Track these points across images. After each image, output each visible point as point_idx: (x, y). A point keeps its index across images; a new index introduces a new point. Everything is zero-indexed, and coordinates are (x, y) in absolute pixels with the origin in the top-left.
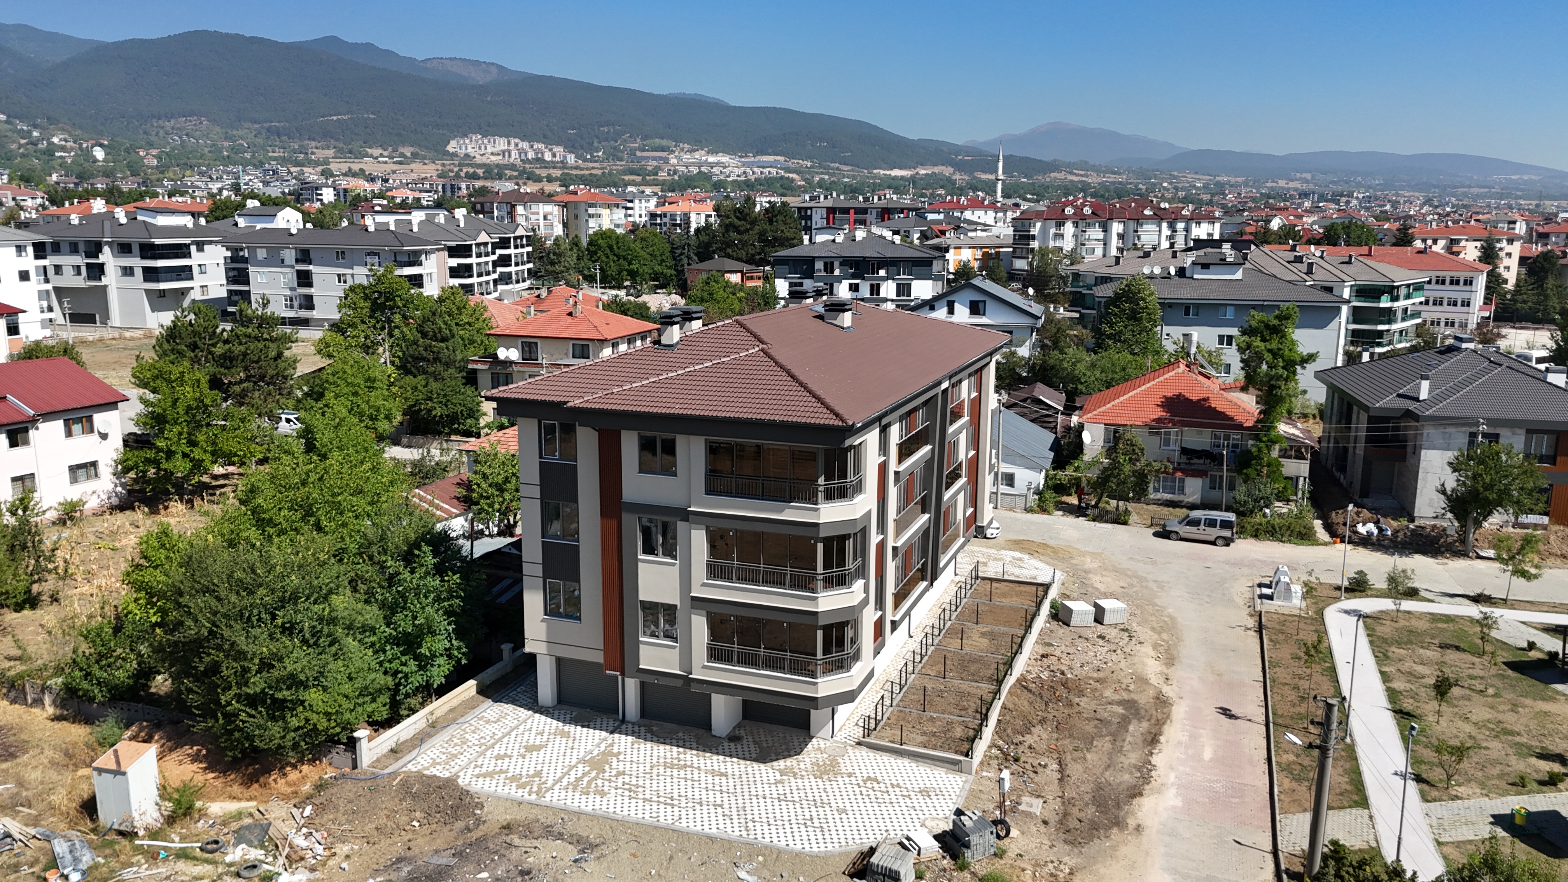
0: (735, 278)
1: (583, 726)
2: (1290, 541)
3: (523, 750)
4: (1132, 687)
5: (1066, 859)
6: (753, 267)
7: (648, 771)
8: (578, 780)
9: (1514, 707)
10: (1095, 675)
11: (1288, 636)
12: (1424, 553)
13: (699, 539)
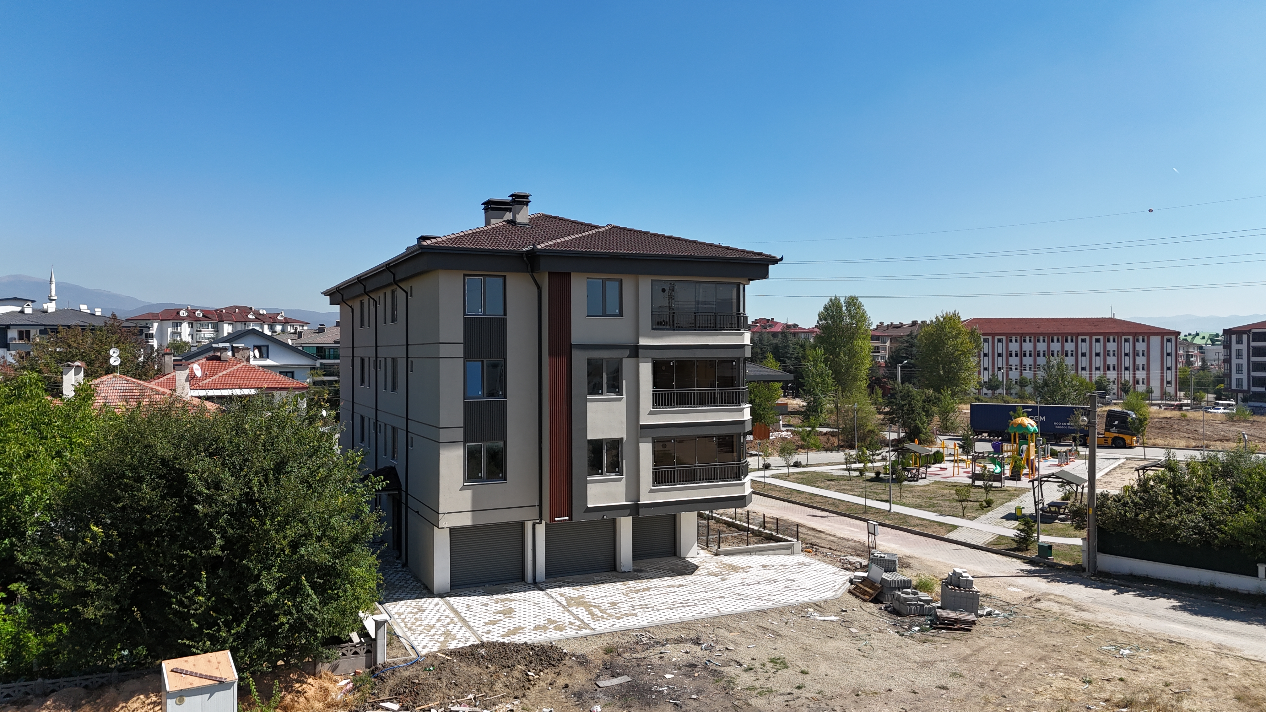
1: (510, 593)
3: (501, 615)
7: (628, 598)
8: (592, 614)
13: (646, 370)
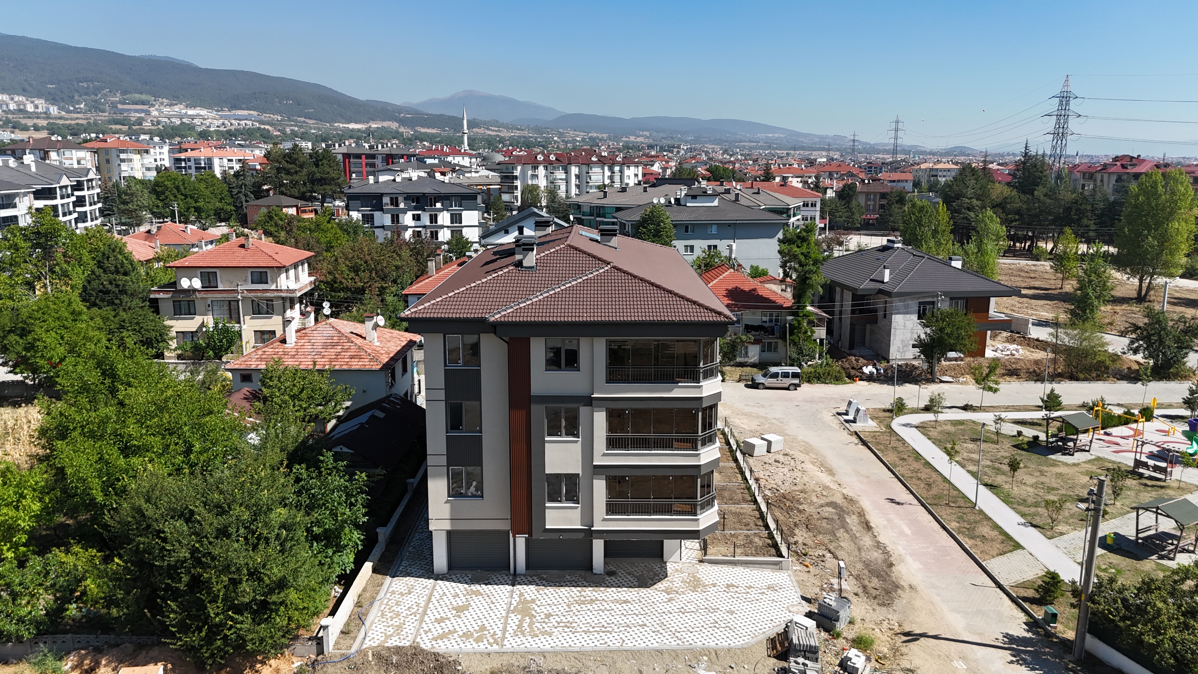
0: (292, 211)
1: (486, 584)
2: (831, 383)
3: (454, 612)
4: (825, 493)
5: (890, 616)
6: (304, 203)
7: (567, 609)
8: (520, 626)
9: (1042, 473)
10: (795, 488)
11: (886, 446)
12: (910, 383)
13: (600, 419)
